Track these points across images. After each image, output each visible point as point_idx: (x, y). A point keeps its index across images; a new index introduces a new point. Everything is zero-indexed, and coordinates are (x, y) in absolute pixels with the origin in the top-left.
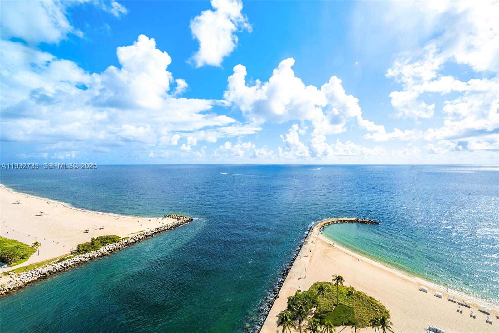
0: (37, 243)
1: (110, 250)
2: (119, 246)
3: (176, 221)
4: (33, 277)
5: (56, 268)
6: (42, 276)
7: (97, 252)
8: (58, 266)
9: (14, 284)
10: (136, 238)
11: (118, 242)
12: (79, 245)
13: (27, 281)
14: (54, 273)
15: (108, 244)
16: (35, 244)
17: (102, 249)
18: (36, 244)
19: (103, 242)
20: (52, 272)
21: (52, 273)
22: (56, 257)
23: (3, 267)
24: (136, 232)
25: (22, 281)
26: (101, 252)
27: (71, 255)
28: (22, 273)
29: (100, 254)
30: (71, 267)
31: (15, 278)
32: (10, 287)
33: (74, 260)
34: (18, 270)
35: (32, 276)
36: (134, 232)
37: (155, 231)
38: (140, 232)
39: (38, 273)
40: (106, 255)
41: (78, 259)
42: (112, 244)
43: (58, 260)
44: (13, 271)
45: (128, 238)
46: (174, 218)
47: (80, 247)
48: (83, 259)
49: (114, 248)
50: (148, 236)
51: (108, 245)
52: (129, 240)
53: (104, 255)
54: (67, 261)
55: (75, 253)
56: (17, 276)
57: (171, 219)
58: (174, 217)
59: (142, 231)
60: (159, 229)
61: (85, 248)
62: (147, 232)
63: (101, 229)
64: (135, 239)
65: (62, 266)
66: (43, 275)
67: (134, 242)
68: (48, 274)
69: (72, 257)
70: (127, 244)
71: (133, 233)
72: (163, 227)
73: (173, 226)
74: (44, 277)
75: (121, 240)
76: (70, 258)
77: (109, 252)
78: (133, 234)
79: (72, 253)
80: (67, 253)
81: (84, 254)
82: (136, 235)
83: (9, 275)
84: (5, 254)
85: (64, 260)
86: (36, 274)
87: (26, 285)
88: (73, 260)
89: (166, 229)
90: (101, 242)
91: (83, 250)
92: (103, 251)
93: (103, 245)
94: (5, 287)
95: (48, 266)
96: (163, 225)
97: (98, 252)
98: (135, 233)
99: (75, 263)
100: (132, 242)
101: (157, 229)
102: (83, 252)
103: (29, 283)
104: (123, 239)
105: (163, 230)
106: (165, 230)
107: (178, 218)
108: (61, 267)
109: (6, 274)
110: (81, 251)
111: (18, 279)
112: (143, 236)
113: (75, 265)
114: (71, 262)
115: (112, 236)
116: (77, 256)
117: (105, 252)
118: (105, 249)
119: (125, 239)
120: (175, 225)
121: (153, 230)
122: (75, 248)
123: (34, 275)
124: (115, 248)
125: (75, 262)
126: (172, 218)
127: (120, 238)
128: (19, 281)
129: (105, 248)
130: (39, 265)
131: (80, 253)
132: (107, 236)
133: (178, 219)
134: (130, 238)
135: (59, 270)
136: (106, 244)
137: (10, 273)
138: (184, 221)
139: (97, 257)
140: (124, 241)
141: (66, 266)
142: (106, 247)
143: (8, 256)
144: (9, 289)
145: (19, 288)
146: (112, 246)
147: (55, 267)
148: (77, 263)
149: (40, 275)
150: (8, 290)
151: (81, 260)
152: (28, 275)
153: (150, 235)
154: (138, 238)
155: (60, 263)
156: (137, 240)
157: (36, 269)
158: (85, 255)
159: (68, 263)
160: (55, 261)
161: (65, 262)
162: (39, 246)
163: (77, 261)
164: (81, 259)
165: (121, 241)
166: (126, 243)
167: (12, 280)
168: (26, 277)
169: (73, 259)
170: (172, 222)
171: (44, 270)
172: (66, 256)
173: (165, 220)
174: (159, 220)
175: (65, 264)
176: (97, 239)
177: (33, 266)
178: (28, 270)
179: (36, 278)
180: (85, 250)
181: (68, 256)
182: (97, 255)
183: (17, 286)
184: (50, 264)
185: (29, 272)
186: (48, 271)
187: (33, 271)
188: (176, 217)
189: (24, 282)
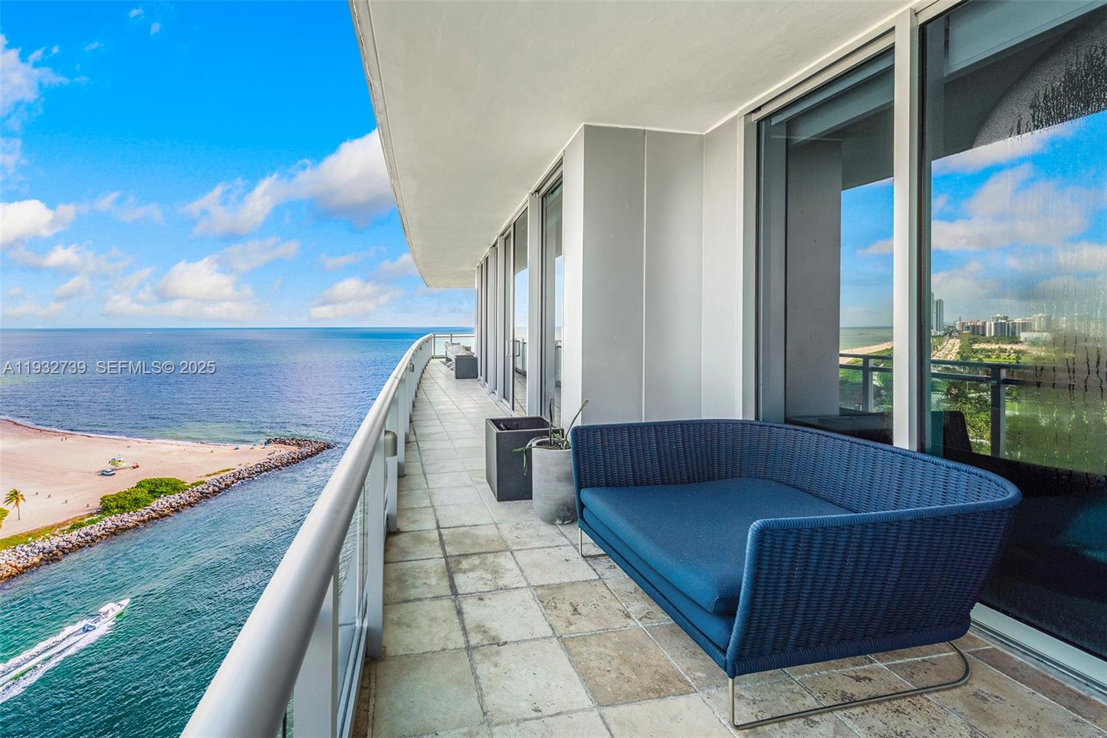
0: (16, 493)
1: (172, 507)
2: (188, 498)
3: (295, 449)
4: (29, 558)
5: (70, 542)
6: (46, 555)
7: (147, 511)
8: (74, 537)
10: (220, 483)
11: (184, 490)
12: (104, 497)
13: (21, 565)
14: (70, 550)
15: (165, 496)
16: (12, 495)
17: (154, 505)
18: (14, 495)
19: (154, 492)
20: (64, 548)
21: (66, 551)
22: (61, 521)
24: (216, 471)
25: (11, 565)
26: (154, 511)
27: (94, 517)
28: (5, 551)
29: (154, 515)
30: (101, 538)
33: (103, 526)
35: (26, 556)
36: (212, 472)
37: (255, 470)
38: (224, 471)
39: (37, 551)
40: (166, 516)
41: (109, 523)
42: (172, 496)
43: (68, 527)
45: (202, 483)
46: (290, 445)
47: (109, 500)
48: (120, 524)
49: (179, 503)
50: (244, 478)
51: (166, 498)
52: (207, 487)
53: (161, 516)
54: (88, 527)
55: (98, 513)
57: (282, 445)
58: (287, 441)
59: (229, 470)
60: (264, 466)
61: (120, 502)
62: (239, 472)
63: (134, 468)
64: (217, 484)
65: (82, 538)
66: (48, 553)
67: (218, 492)
68: (60, 553)
69: (97, 520)
70: (204, 495)
71: (209, 473)
72: (272, 462)
73: (293, 458)
74: (51, 558)
75: (189, 486)
76: (93, 522)
77: (172, 511)
78: (210, 475)
79: (92, 515)
80: (82, 514)
81: (119, 515)
82: (218, 477)
85: (81, 525)
86: (33, 553)
87: (22, 573)
88: (100, 526)
89: (279, 464)
90: (150, 492)
91: (117, 507)
92: (156, 508)
93: (155, 497)
95: (51, 537)
96: (270, 456)
97: (149, 510)
98: (215, 474)
99: (106, 532)
100: (214, 492)
101: (259, 466)
102: (116, 510)
103: (25, 568)
104: (193, 484)
105: (274, 466)
106: (277, 467)
107: (298, 444)
108: (80, 540)
110: (111, 508)
112: (232, 479)
113: (107, 535)
114: (97, 530)
115: (169, 479)
116: (107, 519)
117: (164, 511)
118: (163, 503)
119: (196, 484)
120: (296, 457)
121: (251, 467)
122: (97, 505)
123: (30, 554)
124: (182, 503)
125: (107, 530)
126: (286, 444)
127: (186, 484)
129: (160, 504)
130: (35, 534)
131: (111, 514)
132: (161, 480)
134: (206, 483)
135: (78, 545)
136: (162, 496)
138: (313, 449)
139: (149, 519)
140: (195, 489)
141: (89, 538)
142: (160, 500)
145: (9, 577)
146: (174, 499)
147: (69, 540)
148: (111, 532)
149: (41, 554)
151: (117, 526)
152: (17, 554)
153: (247, 477)
154: (223, 483)
155: (75, 532)
156: (224, 486)
157: (29, 542)
158: (122, 516)
159: (92, 531)
160: (62, 529)
161: (84, 529)
162: (21, 501)
163: (110, 528)
164: (117, 524)
165: (190, 489)
166: (201, 493)
168: (14, 558)
169: (99, 523)
170: (287, 452)
171: (47, 544)
172: (83, 519)
173: (271, 447)
174: (258, 448)
175: (87, 535)
176: (139, 485)
177: (21, 538)
178: (14, 545)
179: (36, 560)
180: (121, 508)
181: (86, 520)
182: (146, 516)
183: (5, 573)
184: (54, 535)
185: (18, 548)
186: (57, 547)
187: (25, 548)
188: (294, 442)
189: (16, 567)
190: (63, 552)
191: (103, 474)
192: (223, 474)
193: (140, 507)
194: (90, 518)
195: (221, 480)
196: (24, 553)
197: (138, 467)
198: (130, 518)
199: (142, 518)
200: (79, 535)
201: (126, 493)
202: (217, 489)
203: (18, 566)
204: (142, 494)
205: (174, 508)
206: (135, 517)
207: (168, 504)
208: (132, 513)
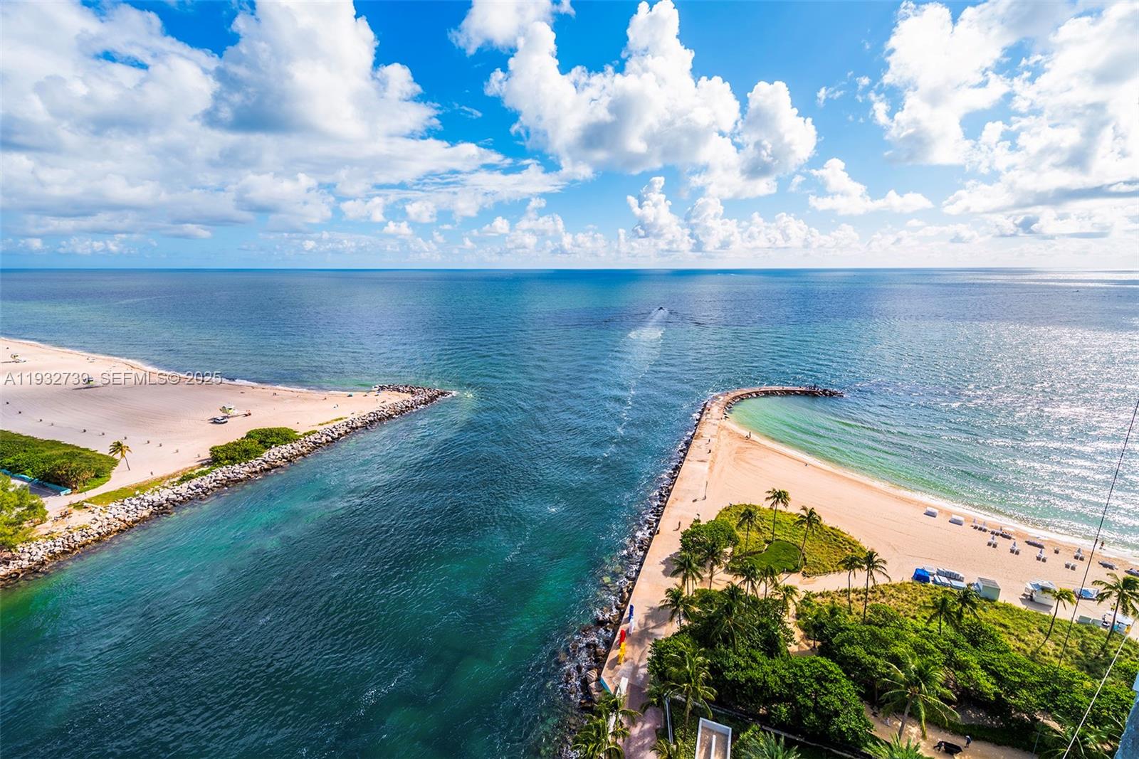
0: (119, 444)
1: (284, 457)
2: (300, 449)
3: (408, 396)
4: (139, 512)
5: (181, 495)
6: (156, 508)
7: (258, 462)
8: (184, 489)
9: (105, 523)
10: (333, 432)
11: (296, 440)
12: (213, 448)
13: (130, 519)
14: (181, 502)
15: (276, 446)
16: (115, 447)
17: (265, 455)
18: (118, 447)
19: (265, 442)
20: (174, 501)
21: (177, 504)
22: (171, 472)
23: (62, 493)
24: (329, 420)
25: (119, 520)
26: (266, 462)
27: (205, 469)
28: (112, 505)
29: (266, 466)
30: (213, 491)
31: (101, 514)
32: (100, 530)
33: (214, 478)
34: (99, 499)
35: (135, 510)
37: (369, 419)
38: (336, 420)
39: (146, 504)
40: (278, 467)
41: (220, 476)
42: (284, 446)
43: (178, 478)
44: (89, 501)
45: (314, 432)
46: (403, 392)
47: (216, 451)
48: (231, 475)
49: (292, 454)
50: (357, 428)
51: (278, 448)
52: (319, 436)
53: (274, 467)
54: (199, 479)
55: (209, 464)
56: (104, 509)
57: (396, 393)
58: (401, 388)
59: (341, 419)
60: (377, 415)
61: (229, 454)
62: (352, 421)
63: (246, 415)
64: (330, 434)
65: (192, 490)
66: (159, 506)
67: (332, 442)
68: (170, 506)
69: (207, 471)
70: (317, 445)
72: (385, 410)
73: (407, 407)
74: (161, 511)
75: (301, 436)
76: (203, 473)
77: (284, 462)
78: (323, 424)
79: (202, 465)
80: (192, 465)
81: (230, 466)
82: (330, 426)
83: (86, 508)
84: (59, 467)
85: (190, 478)
86: (142, 506)
87: (131, 527)
88: (211, 477)
89: (392, 413)
90: (260, 442)
91: (227, 458)
92: (267, 459)
93: (266, 448)
94: (89, 531)
95: (161, 490)
96: (383, 405)
97: (260, 461)
98: (328, 423)
99: (217, 484)
100: (327, 441)
101: (372, 415)
102: (226, 461)
103: (134, 522)
104: (305, 434)
105: (387, 416)
106: (390, 416)
108: (191, 492)
109: (79, 506)
110: (221, 459)
111: (110, 516)
112: (345, 428)
113: (218, 487)
114: (208, 482)
115: (279, 429)
116: (217, 470)
117: (276, 462)
118: (274, 453)
119: (308, 434)
120: (409, 406)
121: (365, 416)
122: (207, 455)
123: (139, 508)
124: (295, 453)
126: (399, 391)
127: (298, 434)
128: (112, 520)
129: (272, 454)
130: (142, 488)
131: (222, 465)
132: (270, 429)
133: (412, 392)
134: (319, 433)
135: (189, 498)
136: (273, 446)
137: (85, 504)
138: (427, 397)
139: (261, 470)
140: (307, 439)
142: (272, 451)
143: (67, 471)
144: (99, 534)
145: (118, 531)
146: (286, 449)
147: (179, 492)
148: (222, 484)
149: (151, 507)
150: (97, 536)
151: (229, 478)
152: (126, 508)
153: (361, 427)
154: (337, 433)
155: (185, 485)
156: (336, 436)
157: (138, 495)
158: (233, 467)
159: (203, 483)
160: (172, 481)
161: (195, 482)
162: (127, 454)
163: (222, 480)
164: (228, 475)
165: (302, 439)
166: (315, 443)
167: (98, 518)
168: (123, 512)
169: (210, 475)
170: (401, 400)
171: (156, 498)
172: (193, 470)
173: (384, 395)
174: (371, 395)
175: (197, 487)
176: (249, 436)
177: (130, 490)
178: (122, 498)
179: (146, 513)
180: (232, 459)
181: (197, 471)
182: (259, 467)
183: (114, 527)
184: (164, 487)
185: (126, 502)
186: (167, 500)
187: (134, 501)
188: (408, 389)
189: (125, 521)
190: (174, 505)
191: (215, 421)
192: (336, 424)
193: (251, 458)
194: (201, 469)
195: (334, 430)
196: (133, 507)
197: (250, 414)
198: (241, 470)
199: (254, 470)
200: (189, 488)
201: (235, 443)
202: (330, 439)
203: (127, 520)
204: (253, 445)
205: (286, 458)
206: (247, 469)
207: (280, 455)
208: (243, 464)
